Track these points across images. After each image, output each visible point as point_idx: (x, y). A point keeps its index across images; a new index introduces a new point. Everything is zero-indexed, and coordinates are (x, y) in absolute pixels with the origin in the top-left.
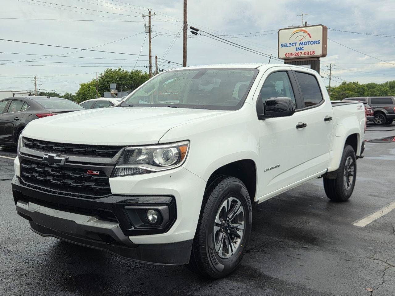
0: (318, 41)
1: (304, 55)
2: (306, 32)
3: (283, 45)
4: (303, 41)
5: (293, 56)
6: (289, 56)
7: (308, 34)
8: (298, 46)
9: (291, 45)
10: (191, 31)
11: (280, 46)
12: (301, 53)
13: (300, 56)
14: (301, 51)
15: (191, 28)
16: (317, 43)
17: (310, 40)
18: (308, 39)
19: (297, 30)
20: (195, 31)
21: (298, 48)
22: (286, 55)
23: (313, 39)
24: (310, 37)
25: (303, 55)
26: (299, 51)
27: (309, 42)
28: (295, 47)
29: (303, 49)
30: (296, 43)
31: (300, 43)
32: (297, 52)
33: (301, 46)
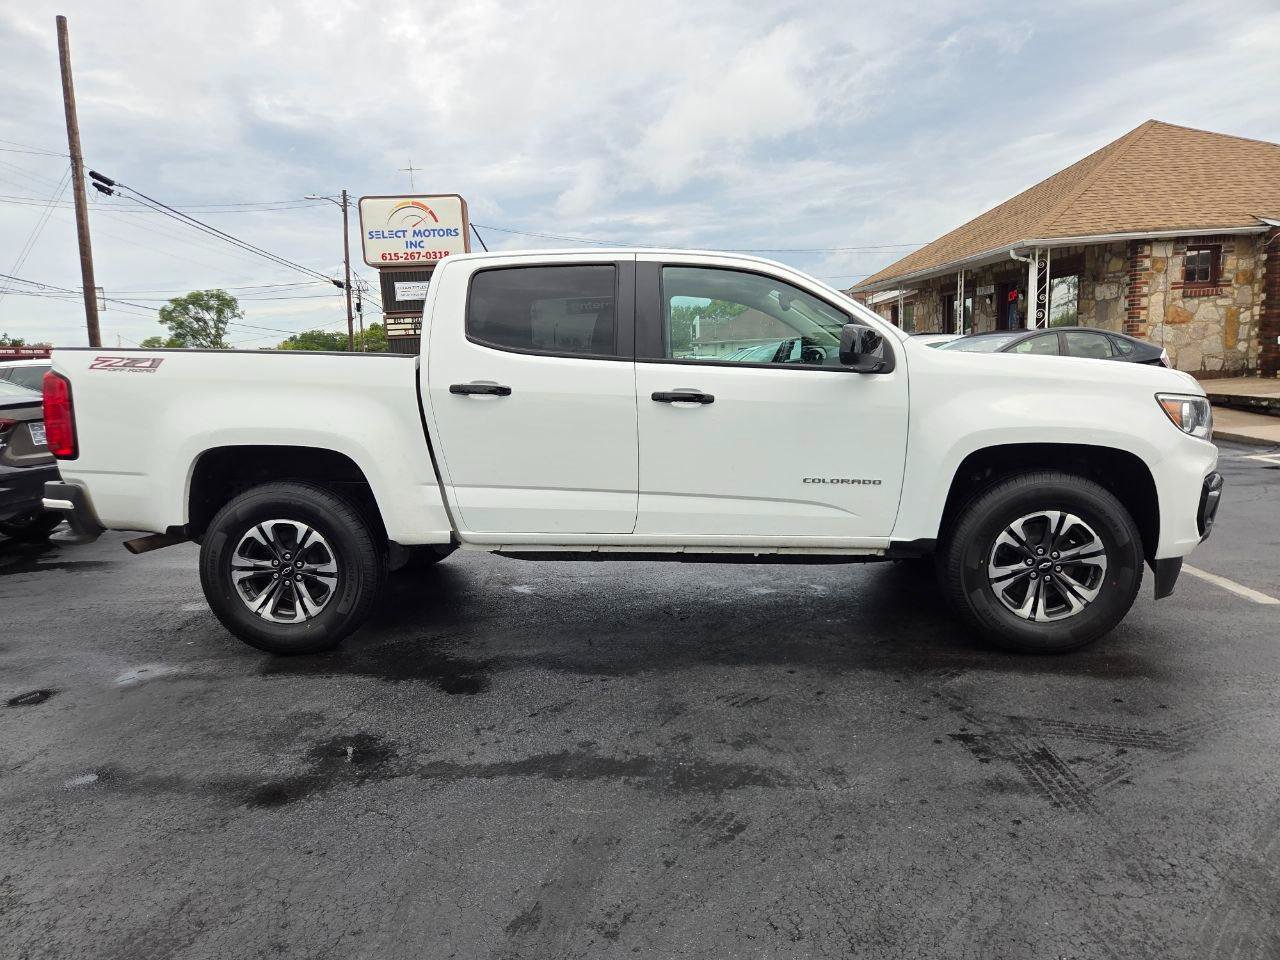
0: (455, 230)
1: (425, 259)
2: (424, 208)
3: (374, 234)
4: (421, 227)
5: (401, 260)
6: (391, 259)
7: (431, 212)
8: (409, 237)
9: (394, 234)
10: (95, 185)
11: (367, 236)
12: (419, 253)
13: (416, 260)
14: (418, 249)
15: (93, 174)
16: (453, 233)
17: (437, 226)
18: (431, 224)
19: (405, 203)
20: (104, 185)
21: (411, 243)
22: (383, 256)
23: (442, 225)
24: (436, 221)
25: (422, 259)
26: (414, 249)
27: (434, 230)
28: (402, 241)
29: (422, 245)
30: (404, 232)
31: (415, 232)
32: (409, 251)
33: (418, 239)
